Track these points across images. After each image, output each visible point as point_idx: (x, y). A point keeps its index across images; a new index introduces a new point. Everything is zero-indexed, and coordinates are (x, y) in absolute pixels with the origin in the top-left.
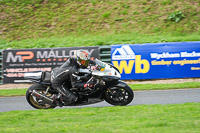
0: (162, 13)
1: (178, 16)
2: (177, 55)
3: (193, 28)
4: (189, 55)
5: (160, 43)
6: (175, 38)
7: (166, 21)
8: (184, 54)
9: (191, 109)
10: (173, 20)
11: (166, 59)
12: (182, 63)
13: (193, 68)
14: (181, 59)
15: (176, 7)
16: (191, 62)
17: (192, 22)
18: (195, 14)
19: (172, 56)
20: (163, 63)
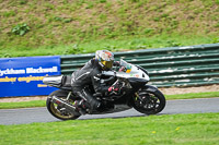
0: (5, 25)
1: (22, 28)
2: (22, 71)
3: (39, 41)
4: (35, 71)
5: (3, 58)
6: (20, 53)
7: (9, 34)
8: (29, 70)
9: (38, 130)
10: (17, 33)
11: (10, 76)
12: (28, 80)
13: (39, 86)
14: (26, 75)
15: (21, 19)
16: (37, 78)
17: (37, 34)
18: (42, 27)
19: (17, 72)
20: (7, 80)
